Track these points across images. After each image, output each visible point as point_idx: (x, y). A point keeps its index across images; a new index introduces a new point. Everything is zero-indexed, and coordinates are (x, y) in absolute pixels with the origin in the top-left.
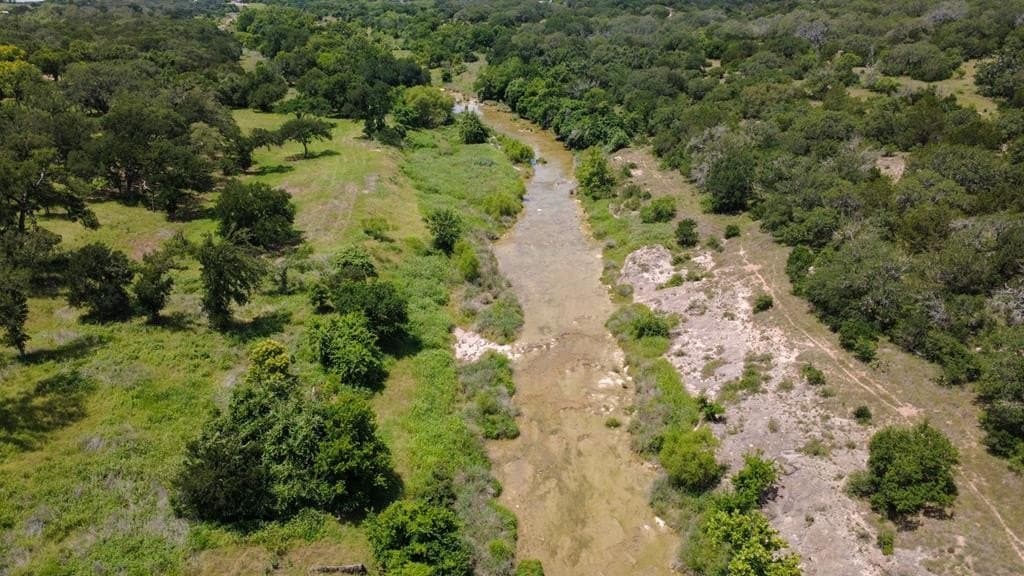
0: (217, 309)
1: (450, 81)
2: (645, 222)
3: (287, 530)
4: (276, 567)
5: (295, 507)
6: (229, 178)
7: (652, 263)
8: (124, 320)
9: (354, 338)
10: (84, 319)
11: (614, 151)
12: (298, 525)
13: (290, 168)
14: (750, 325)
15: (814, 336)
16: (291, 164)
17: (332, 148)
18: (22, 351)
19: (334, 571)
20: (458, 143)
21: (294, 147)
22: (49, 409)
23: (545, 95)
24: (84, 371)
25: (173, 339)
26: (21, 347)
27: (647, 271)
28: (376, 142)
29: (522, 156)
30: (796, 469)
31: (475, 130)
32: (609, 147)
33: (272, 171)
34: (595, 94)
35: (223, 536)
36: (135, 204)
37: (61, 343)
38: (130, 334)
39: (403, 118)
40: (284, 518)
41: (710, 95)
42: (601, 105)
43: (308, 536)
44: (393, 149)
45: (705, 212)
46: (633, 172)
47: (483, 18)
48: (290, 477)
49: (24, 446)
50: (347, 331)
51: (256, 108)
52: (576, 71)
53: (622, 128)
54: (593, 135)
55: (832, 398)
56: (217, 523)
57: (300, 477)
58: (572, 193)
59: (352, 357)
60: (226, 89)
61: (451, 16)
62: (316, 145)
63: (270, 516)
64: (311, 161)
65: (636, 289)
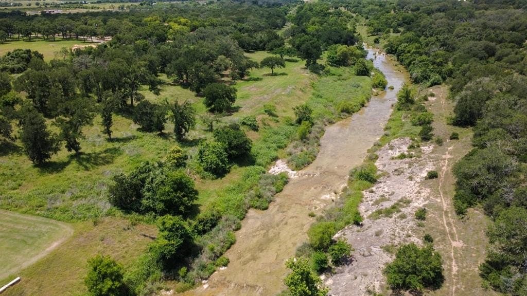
0: (178, 131)
1: (378, 43)
2: (413, 125)
3: (141, 217)
4: (128, 229)
5: (148, 210)
6: (233, 81)
7: (397, 146)
8: (150, 132)
9: (213, 152)
10: (138, 129)
11: (431, 86)
12: (147, 217)
13: (261, 79)
14: (417, 185)
15: (444, 197)
16: (263, 77)
17: (286, 72)
18: (110, 137)
19: (147, 236)
20: (353, 75)
21: (267, 70)
22: (103, 159)
23: (414, 53)
24: (122, 148)
25: (161, 141)
26: (110, 135)
27: (392, 149)
28: (308, 71)
29: (379, 84)
30: (371, 255)
31: (362, 69)
32: (429, 84)
33: (254, 80)
34: (437, 54)
35: (119, 213)
36: (187, 88)
37: (125, 136)
38: (149, 137)
39: (331, 60)
40: (142, 213)
41: (505, 59)
42: (438, 60)
43: (148, 222)
44: (315, 75)
45: (448, 124)
46: (430, 98)
47: (418, 9)
48: (149, 198)
49: (87, 169)
50: (211, 149)
51: (268, 50)
52: (441, 40)
53: (440, 74)
54: (423, 76)
55: (421, 228)
56: (120, 208)
57: (153, 199)
58: (393, 106)
59: (210, 161)
60: (257, 41)
61: (403, 8)
62: (277, 70)
63: (137, 211)
64: (273, 77)
65: (380, 158)
